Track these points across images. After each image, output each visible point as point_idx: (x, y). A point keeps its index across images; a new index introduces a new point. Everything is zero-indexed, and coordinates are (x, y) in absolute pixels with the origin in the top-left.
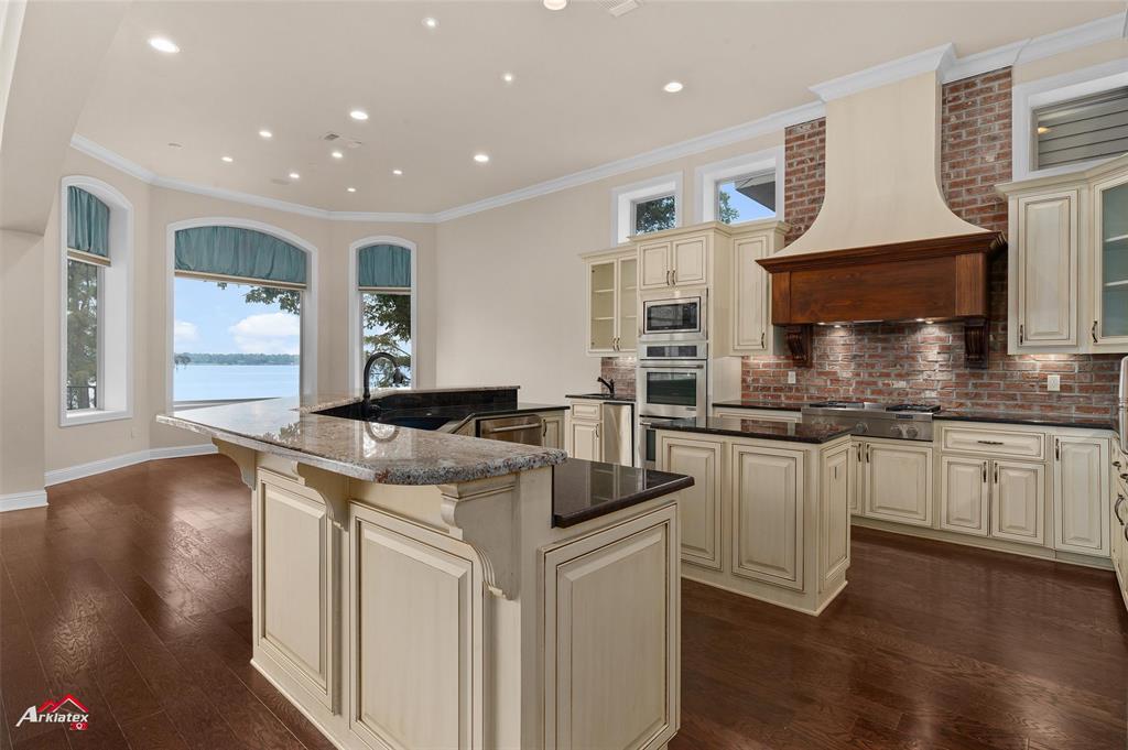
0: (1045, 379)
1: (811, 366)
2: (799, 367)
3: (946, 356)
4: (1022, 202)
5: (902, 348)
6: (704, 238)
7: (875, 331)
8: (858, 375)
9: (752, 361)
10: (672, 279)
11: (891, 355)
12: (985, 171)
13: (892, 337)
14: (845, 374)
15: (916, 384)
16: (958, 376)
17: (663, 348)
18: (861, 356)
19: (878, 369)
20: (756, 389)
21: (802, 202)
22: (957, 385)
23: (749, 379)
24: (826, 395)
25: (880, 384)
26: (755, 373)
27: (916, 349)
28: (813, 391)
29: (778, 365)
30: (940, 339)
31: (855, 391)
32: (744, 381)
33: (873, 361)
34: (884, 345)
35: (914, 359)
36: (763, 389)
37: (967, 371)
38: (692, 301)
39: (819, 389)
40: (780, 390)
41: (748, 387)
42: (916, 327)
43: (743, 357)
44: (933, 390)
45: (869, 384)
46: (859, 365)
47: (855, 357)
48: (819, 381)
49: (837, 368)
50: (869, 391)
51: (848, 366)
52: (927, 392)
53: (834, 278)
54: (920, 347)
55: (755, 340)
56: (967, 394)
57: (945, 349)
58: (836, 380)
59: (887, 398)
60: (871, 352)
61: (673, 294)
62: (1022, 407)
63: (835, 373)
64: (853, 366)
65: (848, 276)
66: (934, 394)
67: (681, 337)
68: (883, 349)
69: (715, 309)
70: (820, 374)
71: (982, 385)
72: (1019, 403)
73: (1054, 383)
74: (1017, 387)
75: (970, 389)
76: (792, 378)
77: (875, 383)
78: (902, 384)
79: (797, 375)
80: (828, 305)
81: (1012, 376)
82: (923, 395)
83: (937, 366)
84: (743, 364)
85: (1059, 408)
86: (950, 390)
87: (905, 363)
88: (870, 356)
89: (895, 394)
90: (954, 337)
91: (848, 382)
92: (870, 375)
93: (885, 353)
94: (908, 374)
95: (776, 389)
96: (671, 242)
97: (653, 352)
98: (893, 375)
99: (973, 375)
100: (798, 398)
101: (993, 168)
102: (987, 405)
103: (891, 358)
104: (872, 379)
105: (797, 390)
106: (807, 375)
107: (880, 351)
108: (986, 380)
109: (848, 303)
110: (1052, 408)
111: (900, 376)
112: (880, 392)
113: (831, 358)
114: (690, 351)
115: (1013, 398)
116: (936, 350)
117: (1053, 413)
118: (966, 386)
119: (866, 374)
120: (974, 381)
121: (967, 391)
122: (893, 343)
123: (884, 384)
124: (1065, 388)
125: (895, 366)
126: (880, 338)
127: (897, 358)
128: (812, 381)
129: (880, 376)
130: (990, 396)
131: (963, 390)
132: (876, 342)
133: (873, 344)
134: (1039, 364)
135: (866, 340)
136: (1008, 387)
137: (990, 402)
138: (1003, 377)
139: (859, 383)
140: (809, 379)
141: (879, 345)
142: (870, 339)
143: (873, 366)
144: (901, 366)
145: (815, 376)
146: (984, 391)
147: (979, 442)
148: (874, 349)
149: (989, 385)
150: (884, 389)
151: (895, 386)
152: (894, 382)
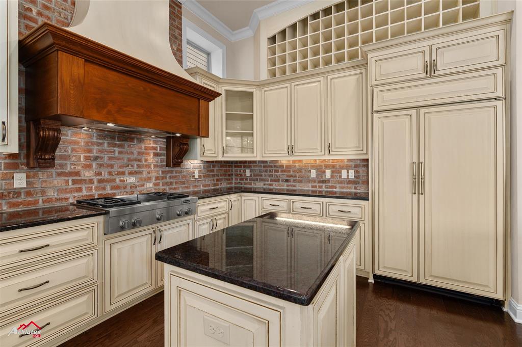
0: (194, 173)
1: (52, 165)
3: (157, 159)
5: (133, 153)
7: (113, 138)
11: (126, 157)
13: (126, 144)
14: (88, 174)
15: (141, 179)
16: (163, 172)
18: (102, 158)
19: (116, 169)
22: (163, 178)
24: (68, 195)
25: (118, 181)
27: (140, 154)
28: (52, 194)
30: (154, 148)
31: (97, 189)
33: (112, 162)
34: (121, 150)
35: (140, 161)
37: (167, 169)
39: (60, 191)
42: (141, 138)
44: (151, 182)
45: (109, 181)
46: (101, 165)
47: (96, 158)
48: (58, 182)
49: (79, 168)
50: (108, 187)
51: (90, 166)
52: (148, 184)
53: (130, 85)
54: (144, 153)
56: (167, 183)
57: (156, 155)
58: (78, 181)
59: (122, 191)
60: (110, 155)
62: (187, 187)
63: (77, 174)
64: (95, 166)
65: (142, 88)
66: (151, 185)
68: (120, 153)
70: (60, 174)
71: (173, 177)
72: (186, 185)
73: (197, 175)
74: (185, 177)
75: (168, 180)
76: (20, 181)
77: (114, 180)
78: (132, 180)
79: (28, 177)
80: (125, 109)
81: (184, 171)
82: (145, 187)
83: (153, 165)
85: (198, 186)
86: (158, 181)
87: (134, 164)
88: (110, 158)
89: (128, 187)
90: (160, 147)
91: (91, 181)
92: (110, 173)
93: (121, 156)
94: (136, 172)
98: (127, 173)
99: (169, 171)
100: (30, 204)
102: (174, 189)
103: (126, 160)
104: (112, 177)
105: (29, 194)
106: (42, 175)
107: (117, 154)
108: (174, 174)
110: (196, 186)
111: (131, 173)
113: (73, 159)
115: (184, 183)
116: (152, 155)
117: (196, 189)
118: (166, 178)
119: (106, 174)
120: (170, 175)
121: (166, 181)
122: (126, 149)
123: (121, 181)
124: (200, 176)
125: (128, 166)
126: (116, 144)
127: (129, 160)
128: (50, 183)
129: (117, 174)
130: (176, 183)
131: (165, 181)
132: (114, 147)
133: (112, 149)
134: (192, 165)
135: (106, 145)
136: (183, 177)
137: (176, 186)
138: (181, 172)
139: (100, 181)
140: (45, 181)
141: (117, 149)
142: (109, 144)
143: (112, 166)
144: (132, 166)
145: (54, 176)
146: (174, 181)
147: (210, 209)
148: (112, 152)
149: (175, 177)
150: (121, 184)
151: (128, 181)
152: (127, 178)
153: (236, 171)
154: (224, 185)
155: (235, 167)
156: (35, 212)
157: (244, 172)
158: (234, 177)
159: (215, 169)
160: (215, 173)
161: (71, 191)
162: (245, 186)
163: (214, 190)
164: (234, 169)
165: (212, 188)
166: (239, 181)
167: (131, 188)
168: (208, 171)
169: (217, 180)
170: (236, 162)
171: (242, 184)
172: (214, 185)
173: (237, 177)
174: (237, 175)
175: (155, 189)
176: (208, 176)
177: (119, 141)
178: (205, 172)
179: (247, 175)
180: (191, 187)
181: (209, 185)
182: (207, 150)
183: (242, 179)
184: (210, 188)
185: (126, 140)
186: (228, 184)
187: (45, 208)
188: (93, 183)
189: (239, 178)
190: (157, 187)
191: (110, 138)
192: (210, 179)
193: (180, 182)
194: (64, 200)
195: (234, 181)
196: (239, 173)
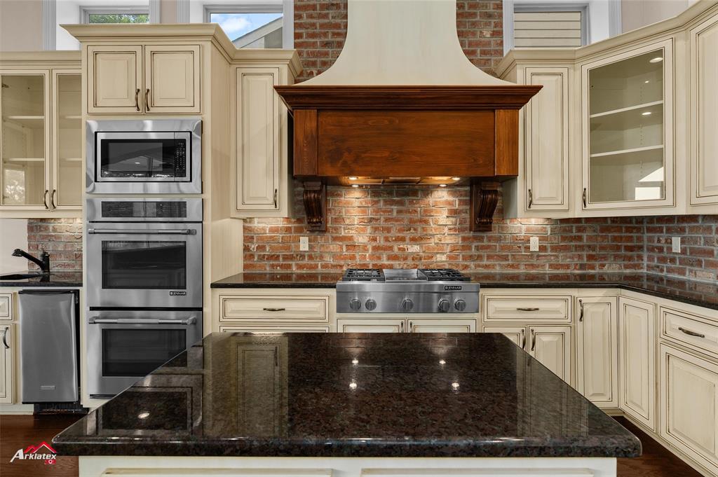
0: (529, 241)
1: (325, 231)
2: (312, 231)
3: (454, 219)
4: (529, 71)
5: (416, 211)
6: (196, 49)
7: (390, 193)
8: (374, 240)
9: (256, 224)
10: (144, 102)
11: (406, 217)
12: (484, 45)
13: (406, 199)
14: (362, 239)
15: (429, 248)
16: (464, 239)
17: (131, 204)
18: (377, 220)
19: (394, 233)
20: (262, 258)
21: (314, 43)
22: (464, 248)
23: (253, 247)
24: (342, 263)
25: (396, 249)
26: (261, 239)
27: (427, 212)
28: (329, 260)
29: (288, 230)
30: (450, 203)
31: (372, 257)
32: (246, 249)
33: (389, 225)
34: (400, 208)
35: (426, 222)
36: (271, 257)
37: (471, 234)
38: (179, 136)
39: (335, 256)
40: (291, 258)
41: (252, 256)
42: (428, 190)
43: (244, 220)
44: (443, 254)
45: (385, 249)
46: (376, 229)
47: (371, 220)
48: (334, 247)
49: (352, 233)
51: (364, 230)
52: (438, 256)
53: (370, 123)
54: (432, 211)
55: (265, 198)
56: (471, 256)
57: (453, 213)
58: (352, 247)
59: (402, 263)
60: (387, 215)
61: (144, 125)
62: (512, 266)
63: (351, 238)
64: (369, 229)
65: (386, 122)
66: (444, 258)
67: (157, 188)
68: (399, 212)
69: (214, 151)
70: (335, 239)
71: (483, 248)
72: (510, 262)
73: (535, 244)
74: (509, 248)
75: (473, 252)
76: (304, 244)
77: (391, 248)
78: (415, 249)
79: (310, 241)
80: (363, 155)
81: (505, 238)
82: (434, 259)
83: (446, 229)
84: (245, 228)
85: (538, 266)
86: (456, 253)
87: (417, 227)
88: (386, 220)
89: (410, 259)
90: (460, 201)
91: (365, 248)
92: (387, 239)
93: (400, 216)
94: (421, 238)
95: (286, 257)
96: (143, 47)
97: (113, 209)
98: (408, 238)
99: (475, 238)
100: (311, 267)
101: (489, 43)
102: (487, 266)
103: (406, 222)
104: (388, 244)
105: (311, 257)
106: (321, 240)
107: (395, 214)
108: (485, 243)
109: (386, 154)
110: (533, 266)
111: (413, 240)
112: (395, 258)
113: (347, 222)
114: (173, 210)
115: (505, 258)
116: (445, 213)
117: (533, 271)
118: (470, 248)
119: (382, 239)
120: (477, 244)
121: (471, 254)
122: (407, 206)
123: (399, 249)
124: (542, 248)
125: (410, 230)
126: (395, 200)
127: (411, 221)
128: (327, 248)
129: (395, 240)
130: (489, 257)
131: (468, 253)
132: (391, 205)
133: (389, 207)
134: (524, 227)
135: (382, 203)
136: (502, 248)
137: (488, 263)
138: (499, 239)
139: (375, 248)
140: (323, 246)
141: (395, 208)
142: (385, 201)
143: (388, 230)
144: (415, 230)
145: (330, 241)
146: (484, 253)
147: (519, 309)
148: (390, 211)
149: (488, 247)
150: (400, 253)
151: (409, 251)
152: (409, 246)
153: (650, 239)
154: (612, 268)
155: (649, 230)
156: (314, 276)
157: (666, 242)
158: (645, 255)
159: (585, 236)
160: (585, 242)
161: (345, 259)
162: (671, 275)
163: (582, 277)
164: (646, 235)
165: (577, 272)
166: (656, 262)
167: (413, 259)
168: (564, 239)
169: (590, 257)
170: (651, 219)
171: (662, 271)
172: (582, 267)
173: (651, 254)
174: (651, 249)
175: (450, 264)
176: (566, 248)
177: (397, 197)
178: (556, 241)
179: (674, 251)
180: (522, 267)
181: (568, 266)
182: (541, 199)
183: (663, 260)
184: (569, 271)
185: (406, 194)
186: (626, 267)
187: (323, 273)
188: (367, 250)
189: (656, 255)
190: (454, 262)
191: (388, 193)
192: (569, 254)
193: (497, 255)
194: (338, 267)
195: (645, 262)
196: (656, 244)
